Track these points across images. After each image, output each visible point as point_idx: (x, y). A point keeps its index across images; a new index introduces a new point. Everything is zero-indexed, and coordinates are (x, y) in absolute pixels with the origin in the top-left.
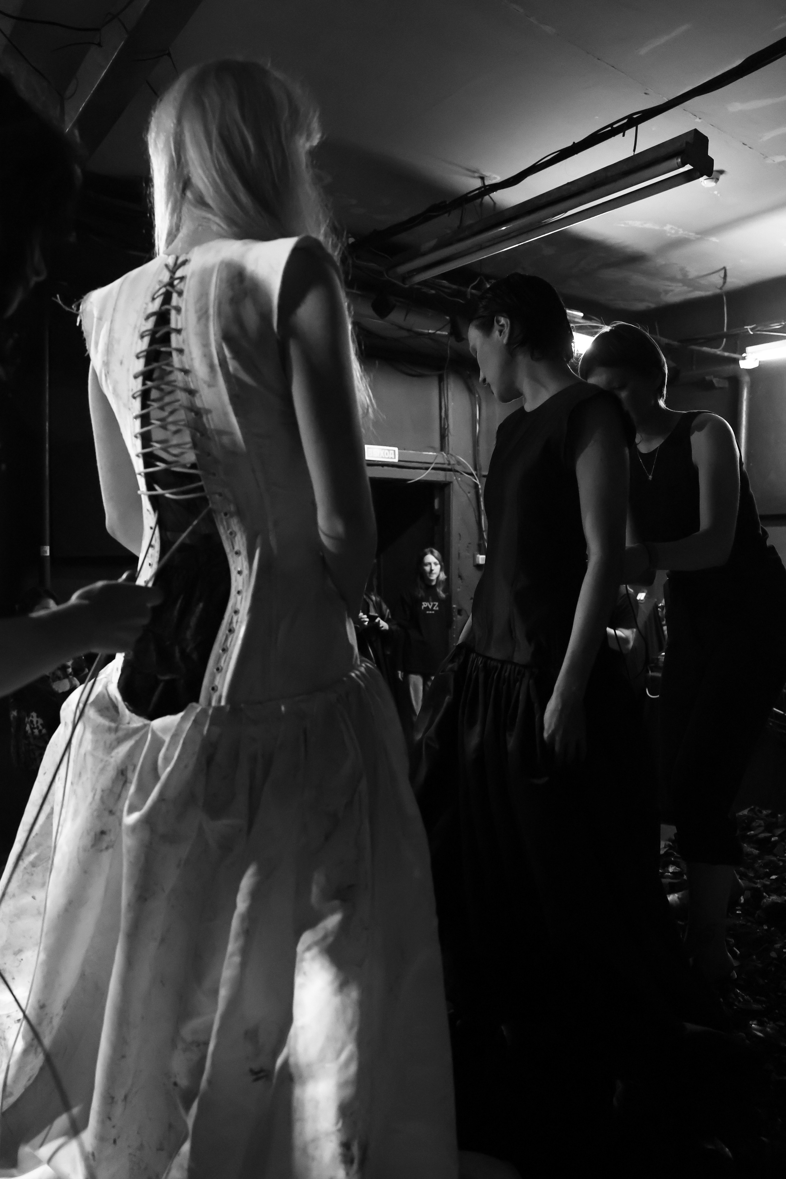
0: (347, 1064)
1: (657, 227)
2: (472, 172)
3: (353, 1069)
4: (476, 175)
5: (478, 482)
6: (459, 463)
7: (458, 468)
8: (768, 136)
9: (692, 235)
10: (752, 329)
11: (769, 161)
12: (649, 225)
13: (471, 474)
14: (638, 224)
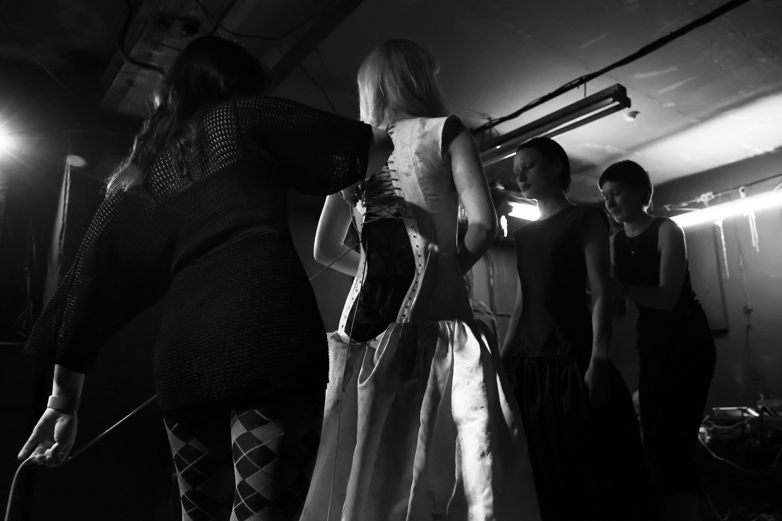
0: (487, 497)
1: (601, 147)
2: (483, 115)
3: (491, 500)
4: (486, 117)
5: (494, 318)
6: (480, 306)
7: (480, 309)
8: (661, 91)
9: (623, 151)
10: (669, 208)
11: (664, 106)
12: (596, 146)
13: (489, 314)
14: (589, 145)
